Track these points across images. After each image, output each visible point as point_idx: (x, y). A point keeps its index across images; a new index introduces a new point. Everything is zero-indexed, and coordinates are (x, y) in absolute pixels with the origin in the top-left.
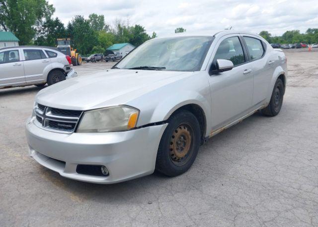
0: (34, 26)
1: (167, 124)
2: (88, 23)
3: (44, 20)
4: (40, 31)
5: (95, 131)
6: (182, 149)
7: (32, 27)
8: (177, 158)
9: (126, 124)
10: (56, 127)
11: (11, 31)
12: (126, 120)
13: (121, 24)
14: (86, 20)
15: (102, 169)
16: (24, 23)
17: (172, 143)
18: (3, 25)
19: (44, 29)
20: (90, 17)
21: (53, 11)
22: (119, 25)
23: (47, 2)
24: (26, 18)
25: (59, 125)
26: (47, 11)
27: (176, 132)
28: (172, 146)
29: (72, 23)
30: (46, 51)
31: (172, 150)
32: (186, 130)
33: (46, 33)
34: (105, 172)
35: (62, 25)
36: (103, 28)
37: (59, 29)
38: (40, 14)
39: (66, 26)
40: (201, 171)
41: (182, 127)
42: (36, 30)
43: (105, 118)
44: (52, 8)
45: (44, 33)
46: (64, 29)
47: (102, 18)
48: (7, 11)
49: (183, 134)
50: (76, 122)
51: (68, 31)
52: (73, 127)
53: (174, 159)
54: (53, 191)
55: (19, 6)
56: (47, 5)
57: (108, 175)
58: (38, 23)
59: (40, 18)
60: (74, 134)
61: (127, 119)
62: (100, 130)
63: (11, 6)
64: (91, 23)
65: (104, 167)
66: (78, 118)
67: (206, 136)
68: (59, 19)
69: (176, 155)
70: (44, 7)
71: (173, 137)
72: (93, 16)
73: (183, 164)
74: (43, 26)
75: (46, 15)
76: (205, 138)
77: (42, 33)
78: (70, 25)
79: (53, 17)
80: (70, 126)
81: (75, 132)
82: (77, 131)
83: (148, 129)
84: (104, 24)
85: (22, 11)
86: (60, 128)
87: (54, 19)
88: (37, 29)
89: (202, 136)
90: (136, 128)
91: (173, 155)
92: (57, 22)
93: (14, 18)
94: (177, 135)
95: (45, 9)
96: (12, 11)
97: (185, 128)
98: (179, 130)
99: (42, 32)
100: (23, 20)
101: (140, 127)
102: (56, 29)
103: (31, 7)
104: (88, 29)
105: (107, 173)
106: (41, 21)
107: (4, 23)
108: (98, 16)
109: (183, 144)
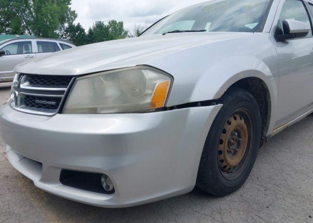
0: (57, 31)
1: (220, 105)
2: (108, 28)
3: (66, 25)
4: (62, 36)
5: (94, 111)
6: (235, 152)
7: (55, 32)
8: (228, 167)
9: (149, 100)
10: (33, 106)
11: (35, 35)
12: (147, 95)
13: (140, 30)
14: (106, 26)
15: (103, 180)
16: (47, 28)
17: (221, 142)
18: (28, 30)
19: (66, 34)
20: (109, 23)
21: (76, 16)
22: (138, 31)
23: (70, 8)
24: (50, 23)
25: (37, 101)
26: (69, 16)
27: (229, 123)
28: (221, 147)
29: (92, 28)
30: (60, 44)
31: (220, 152)
32: (242, 122)
33: (68, 38)
34: (108, 187)
35: (83, 30)
36: (123, 34)
37: (80, 34)
38: (62, 20)
39: (87, 31)
40: (262, 189)
41: (238, 117)
42: (58, 35)
43: (111, 91)
44: (74, 14)
45: (66, 38)
46: (84, 34)
47: (121, 24)
48: (33, 17)
49: (239, 128)
50: (63, 96)
51: (89, 36)
52: (57, 105)
53: (223, 169)
54: (27, 209)
55: (44, 12)
56: (70, 11)
57: (112, 192)
58: (61, 28)
59: (62, 23)
60: (58, 115)
61: (150, 92)
62: (103, 109)
63: (36, 12)
64: (110, 29)
65: (106, 177)
66: (66, 89)
67: (268, 134)
68: (80, 24)
69: (226, 161)
70: (67, 13)
71: (224, 131)
72: (113, 23)
73: (235, 176)
74: (65, 31)
75: (69, 20)
76: (266, 138)
77: (64, 38)
78: (90, 31)
79: (75, 23)
80: (53, 103)
81: (60, 112)
82: (64, 110)
83: (188, 111)
84: (123, 30)
85: (46, 17)
86: (40, 107)
87: (76, 25)
88: (60, 34)
89: (262, 134)
90: (165, 109)
91: (222, 161)
92: (79, 28)
93: (38, 23)
94: (230, 128)
95: (68, 15)
96: (37, 16)
97: (241, 119)
98: (232, 120)
99: (64, 36)
100: (47, 25)
101: (172, 108)
102: (77, 34)
103: (55, 13)
104: (107, 35)
105: (111, 189)
106: (64, 27)
107: (29, 28)
108: (117, 22)
109: (236, 145)
